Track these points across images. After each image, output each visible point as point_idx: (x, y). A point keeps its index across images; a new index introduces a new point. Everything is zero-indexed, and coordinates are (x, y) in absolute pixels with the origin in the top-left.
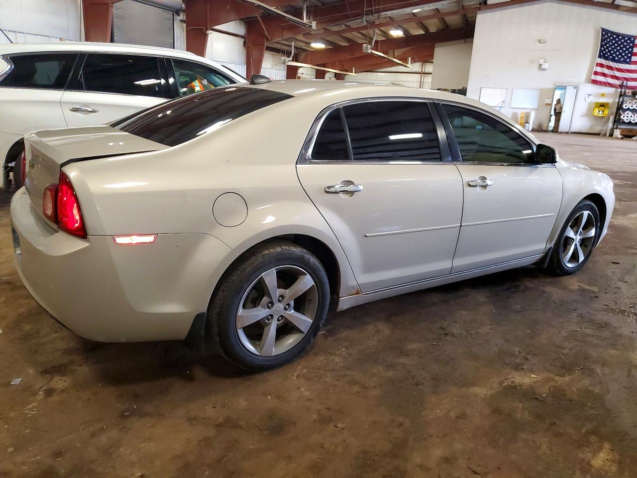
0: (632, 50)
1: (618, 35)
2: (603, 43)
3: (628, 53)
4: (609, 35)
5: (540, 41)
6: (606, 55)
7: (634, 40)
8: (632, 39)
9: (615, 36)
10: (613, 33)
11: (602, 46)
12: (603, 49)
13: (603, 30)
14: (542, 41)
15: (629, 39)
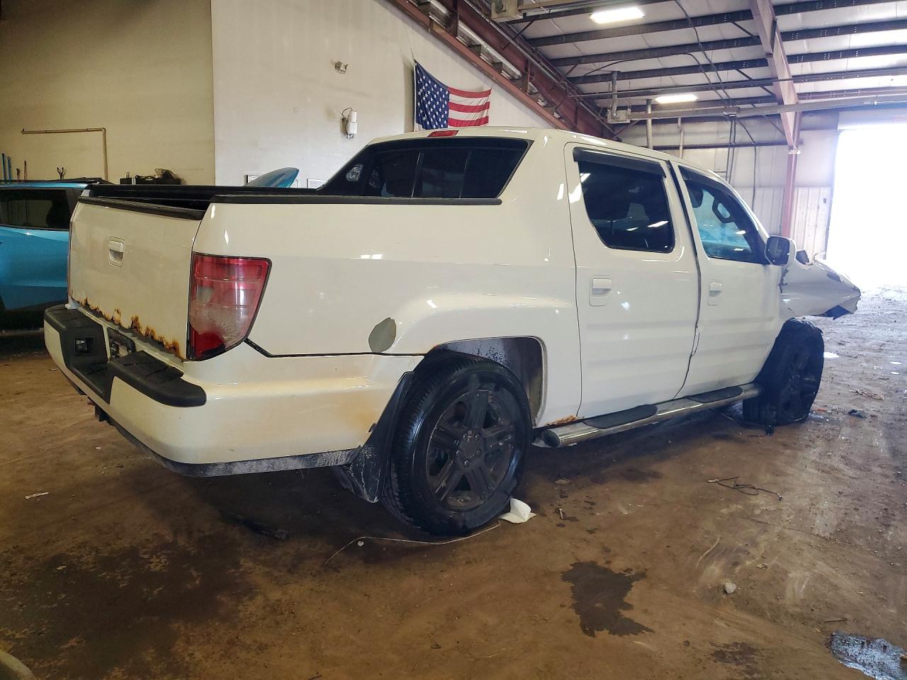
0: (448, 113)
1: (434, 81)
2: (420, 93)
3: (444, 119)
4: (424, 77)
5: (338, 66)
6: (424, 119)
7: (449, 94)
8: (447, 92)
9: (430, 82)
10: (427, 74)
11: (419, 98)
12: (419, 104)
13: (418, 67)
14: (342, 68)
15: (444, 90)
